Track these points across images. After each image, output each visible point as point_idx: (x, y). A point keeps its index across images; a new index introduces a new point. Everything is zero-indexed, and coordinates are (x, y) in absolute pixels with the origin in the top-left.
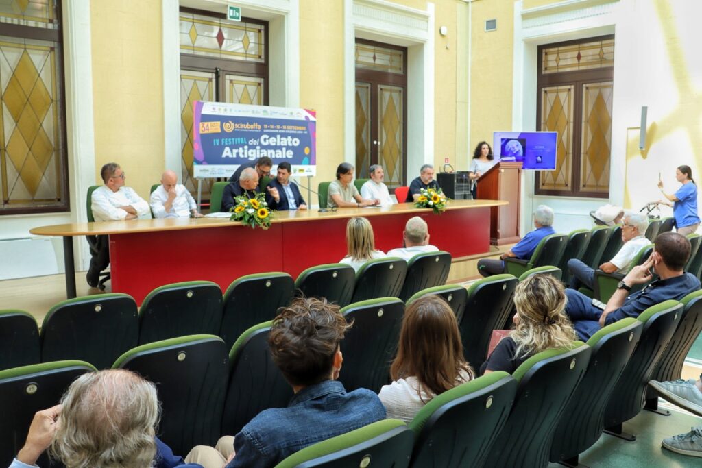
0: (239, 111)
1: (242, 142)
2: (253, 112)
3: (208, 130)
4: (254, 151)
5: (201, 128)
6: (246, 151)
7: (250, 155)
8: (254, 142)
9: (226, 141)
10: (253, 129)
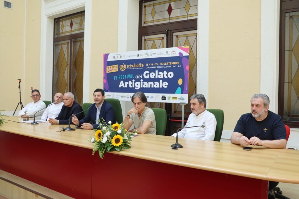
0: (129, 56)
1: (131, 77)
2: (138, 55)
3: (111, 70)
4: (139, 83)
5: (107, 70)
6: (133, 83)
7: (136, 86)
8: (139, 77)
9: (121, 77)
10: (138, 67)
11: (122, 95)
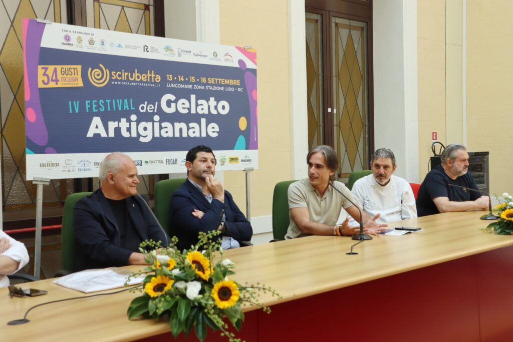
0: (120, 46)
1: (126, 107)
2: (146, 49)
3: (57, 81)
4: (149, 125)
5: (41, 78)
6: (134, 125)
8: (148, 108)
9: (94, 106)
10: (146, 82)
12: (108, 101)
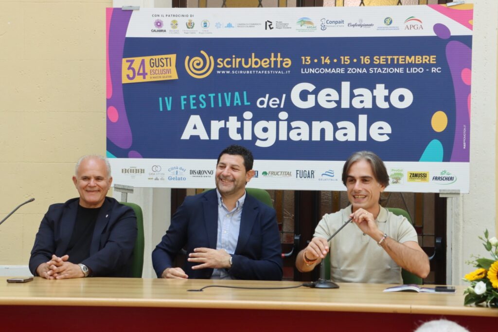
0: (229, 25)
1: (237, 101)
2: (269, 25)
3: (144, 74)
4: (271, 125)
5: (125, 72)
6: (248, 125)
7: (259, 133)
8: (271, 102)
9: (192, 102)
10: (269, 69)
11: (197, 169)
12: (212, 95)
